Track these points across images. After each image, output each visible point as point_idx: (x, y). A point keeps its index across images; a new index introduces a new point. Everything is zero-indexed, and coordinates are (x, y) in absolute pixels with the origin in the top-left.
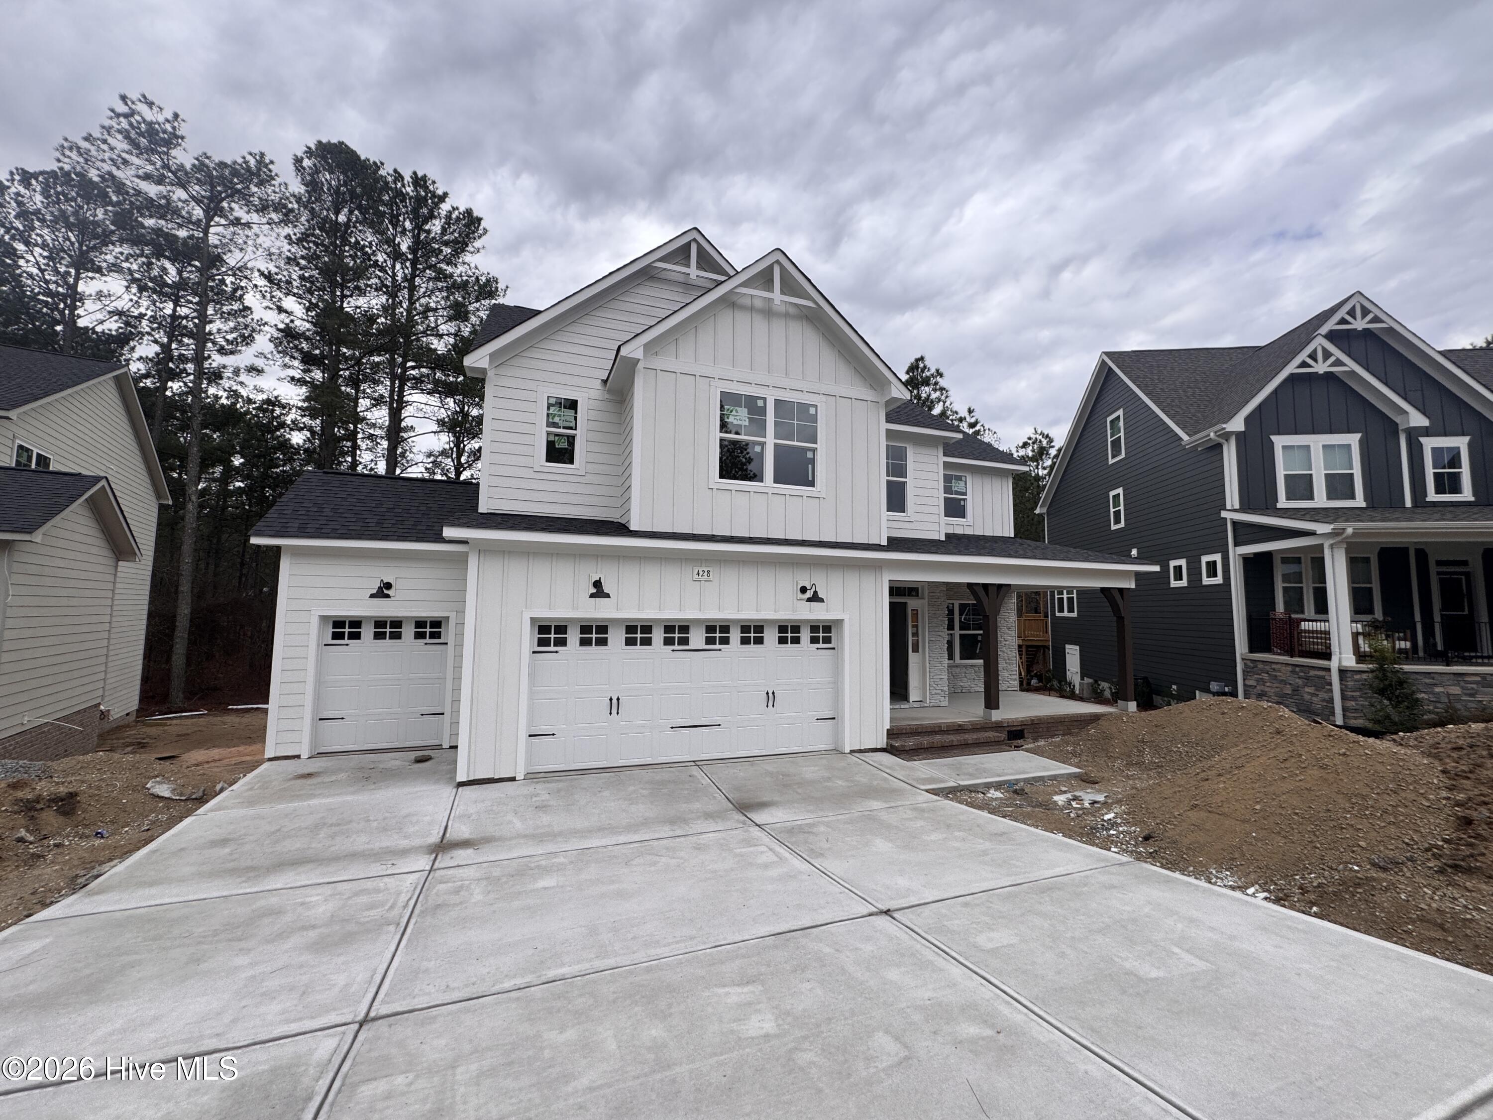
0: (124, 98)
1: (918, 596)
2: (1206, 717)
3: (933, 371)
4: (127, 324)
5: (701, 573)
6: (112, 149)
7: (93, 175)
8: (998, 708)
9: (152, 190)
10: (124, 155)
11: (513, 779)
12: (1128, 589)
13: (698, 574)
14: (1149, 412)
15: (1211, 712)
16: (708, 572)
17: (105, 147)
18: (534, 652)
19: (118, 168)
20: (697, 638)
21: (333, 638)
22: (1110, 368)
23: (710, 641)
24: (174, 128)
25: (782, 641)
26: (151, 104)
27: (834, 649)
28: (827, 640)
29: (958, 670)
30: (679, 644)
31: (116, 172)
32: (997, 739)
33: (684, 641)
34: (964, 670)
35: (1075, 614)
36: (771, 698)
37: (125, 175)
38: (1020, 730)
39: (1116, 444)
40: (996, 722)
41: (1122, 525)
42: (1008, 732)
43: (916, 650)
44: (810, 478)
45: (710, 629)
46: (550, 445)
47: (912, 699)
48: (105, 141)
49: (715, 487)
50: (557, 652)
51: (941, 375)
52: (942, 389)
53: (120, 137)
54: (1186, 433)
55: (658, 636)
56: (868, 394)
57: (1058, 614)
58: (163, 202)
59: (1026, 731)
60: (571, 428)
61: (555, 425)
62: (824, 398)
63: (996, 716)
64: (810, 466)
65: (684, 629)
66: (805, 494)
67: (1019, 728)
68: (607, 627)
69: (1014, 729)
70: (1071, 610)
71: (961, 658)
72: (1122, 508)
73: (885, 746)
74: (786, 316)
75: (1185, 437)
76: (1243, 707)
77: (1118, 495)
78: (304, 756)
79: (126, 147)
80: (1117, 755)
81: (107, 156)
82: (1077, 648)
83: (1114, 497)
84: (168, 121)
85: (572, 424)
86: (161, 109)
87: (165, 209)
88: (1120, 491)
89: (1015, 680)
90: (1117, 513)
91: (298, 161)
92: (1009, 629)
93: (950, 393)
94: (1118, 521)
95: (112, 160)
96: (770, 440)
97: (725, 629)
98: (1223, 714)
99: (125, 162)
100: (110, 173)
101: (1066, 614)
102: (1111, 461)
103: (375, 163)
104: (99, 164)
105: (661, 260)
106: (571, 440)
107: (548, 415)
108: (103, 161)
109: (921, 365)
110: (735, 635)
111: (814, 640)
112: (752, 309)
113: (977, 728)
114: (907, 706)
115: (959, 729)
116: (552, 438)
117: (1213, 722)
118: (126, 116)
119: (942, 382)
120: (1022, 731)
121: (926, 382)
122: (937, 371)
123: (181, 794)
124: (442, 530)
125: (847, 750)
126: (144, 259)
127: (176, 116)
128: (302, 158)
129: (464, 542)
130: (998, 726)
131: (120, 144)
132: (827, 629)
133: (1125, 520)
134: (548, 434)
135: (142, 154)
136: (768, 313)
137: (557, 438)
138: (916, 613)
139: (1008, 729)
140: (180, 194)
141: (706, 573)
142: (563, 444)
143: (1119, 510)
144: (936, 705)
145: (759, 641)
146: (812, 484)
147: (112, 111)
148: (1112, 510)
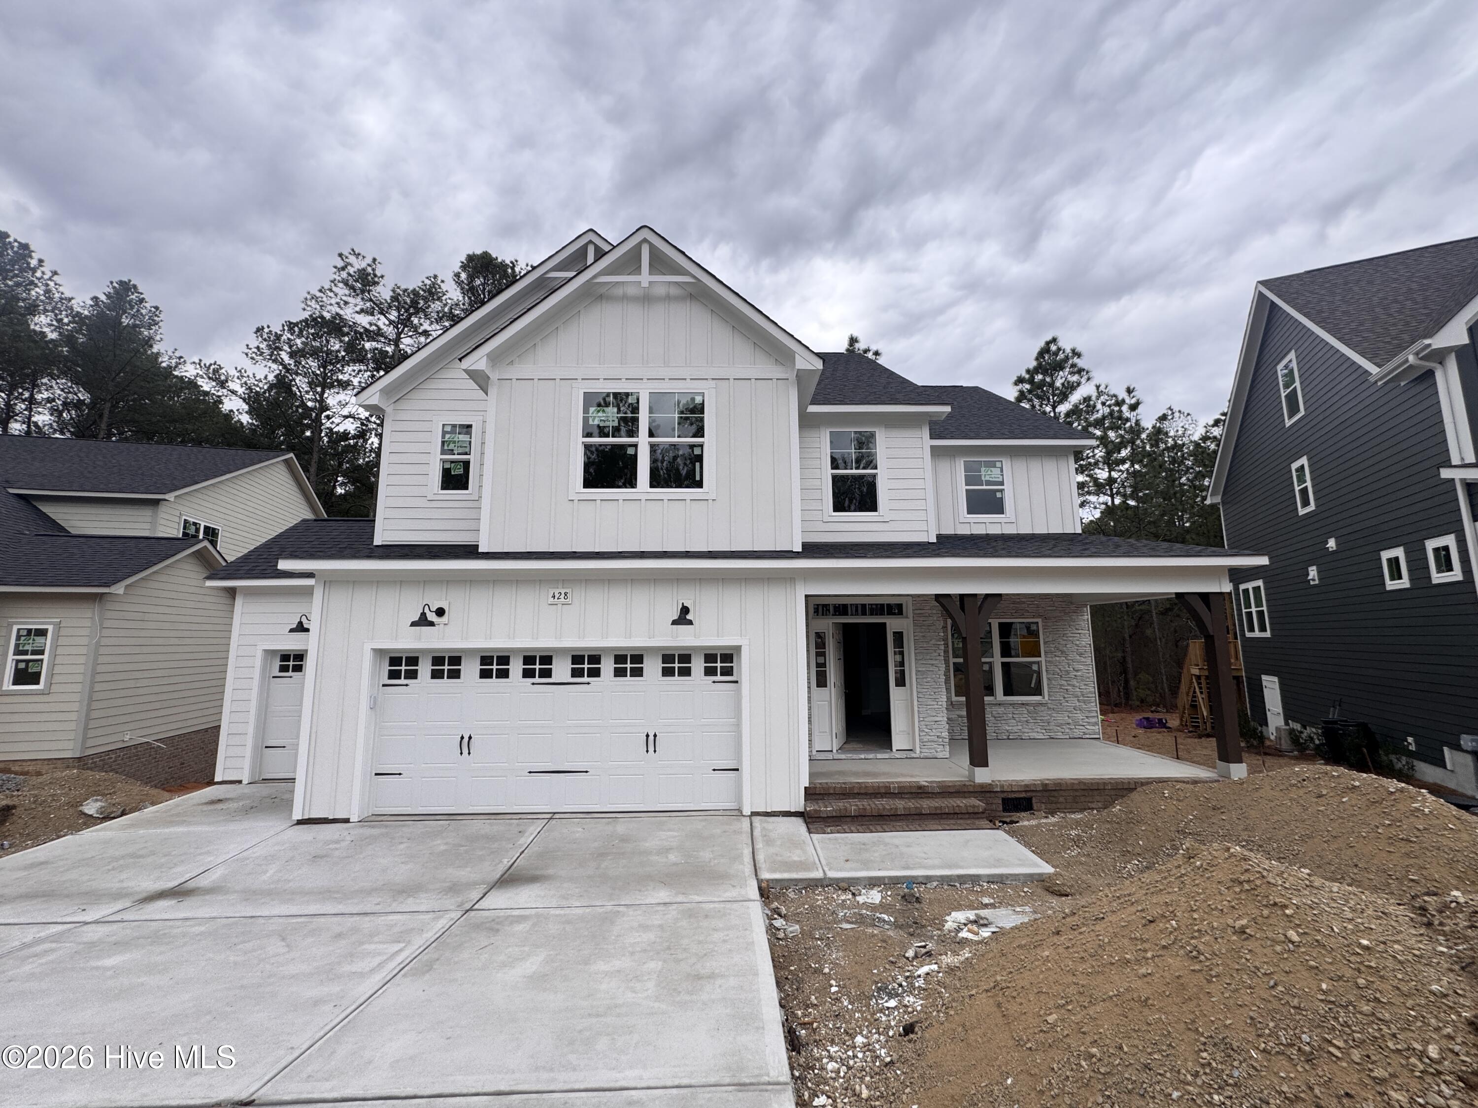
0: (340, 255)
1: (902, 614)
2: (1291, 800)
3: (1068, 350)
4: (362, 424)
5: (557, 596)
6: (336, 295)
7: (327, 316)
8: (986, 765)
9: (364, 320)
10: (344, 298)
11: (347, 821)
12: (1221, 594)
13: (554, 597)
14: (1327, 348)
15: (1301, 792)
16: (566, 594)
17: (331, 294)
18: (384, 685)
19: (342, 309)
20: (562, 669)
21: (281, 671)
22: (1272, 302)
23: (576, 673)
24: (374, 270)
25: (667, 672)
26: (357, 255)
27: (736, 682)
28: (728, 672)
29: (1001, 710)
30: (539, 677)
31: (341, 312)
32: (971, 810)
33: (546, 673)
34: (1011, 709)
35: (1268, 634)
36: (651, 741)
37: (348, 313)
38: (1024, 798)
39: (1292, 398)
40: (982, 786)
41: (1312, 507)
42: (1003, 799)
43: (901, 682)
44: (698, 478)
45: (577, 659)
46: (446, 473)
47: (895, 747)
48: (331, 290)
49: (576, 497)
50: (407, 685)
51: (1079, 355)
52: (1080, 371)
53: (341, 285)
54: (1375, 364)
55: (516, 667)
56: (775, 371)
57: (1248, 635)
58: (374, 328)
59: (1034, 800)
60: (466, 454)
61: (451, 452)
62: (713, 384)
63: (982, 776)
64: (698, 464)
65: (547, 660)
66: (688, 497)
67: (1023, 795)
68: (460, 657)
69: (1013, 796)
70: (1263, 629)
71: (1005, 694)
72: (1309, 484)
73: (802, 810)
74: (668, 298)
75: (1373, 369)
76: (1354, 787)
77: (1302, 467)
78: (245, 782)
79: (347, 292)
80: (1138, 850)
81: (333, 301)
82: (1276, 679)
83: (1297, 470)
84: (369, 265)
85: (467, 450)
86: (364, 257)
87: (375, 335)
88: (1304, 461)
89: (1096, 724)
90: (1304, 492)
91: (457, 275)
92: (1081, 655)
93: (1091, 374)
94: (1306, 503)
95: (338, 303)
96: (643, 441)
97: (595, 659)
98: (1320, 796)
99: (346, 303)
100: (337, 314)
101: (1257, 634)
102: (1288, 423)
103: (512, 262)
104: (329, 308)
105: (553, 269)
106: (466, 464)
107: (443, 443)
108: (331, 305)
109: (1053, 348)
110: (607, 666)
111: (709, 672)
112: (625, 298)
113: (947, 791)
114: (886, 756)
115: (919, 792)
116: (447, 466)
117: (1297, 810)
118: (343, 269)
119: (1080, 363)
120: (1029, 800)
121: (1060, 366)
122: (1073, 351)
123: (101, 814)
124: (277, 563)
125: (747, 811)
126: (369, 373)
127: (374, 260)
128: (459, 273)
129: (310, 575)
130: (984, 791)
131: (342, 290)
132: (728, 657)
133: (1316, 500)
134: (444, 461)
135: (358, 295)
136: (646, 299)
137: (453, 465)
138: (899, 637)
139: (1003, 795)
140: (382, 322)
141: (563, 595)
142: (459, 471)
143: (1306, 487)
144: (930, 755)
145: (638, 673)
146: (699, 484)
147: (335, 267)
148: (1297, 489)
